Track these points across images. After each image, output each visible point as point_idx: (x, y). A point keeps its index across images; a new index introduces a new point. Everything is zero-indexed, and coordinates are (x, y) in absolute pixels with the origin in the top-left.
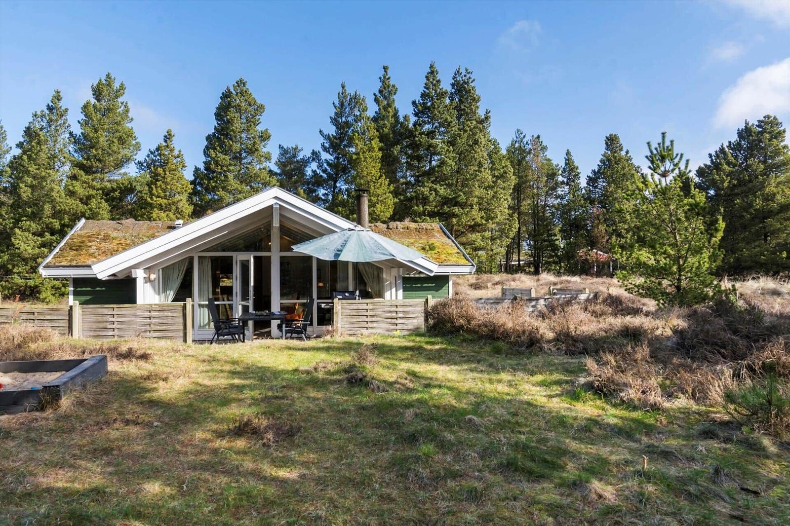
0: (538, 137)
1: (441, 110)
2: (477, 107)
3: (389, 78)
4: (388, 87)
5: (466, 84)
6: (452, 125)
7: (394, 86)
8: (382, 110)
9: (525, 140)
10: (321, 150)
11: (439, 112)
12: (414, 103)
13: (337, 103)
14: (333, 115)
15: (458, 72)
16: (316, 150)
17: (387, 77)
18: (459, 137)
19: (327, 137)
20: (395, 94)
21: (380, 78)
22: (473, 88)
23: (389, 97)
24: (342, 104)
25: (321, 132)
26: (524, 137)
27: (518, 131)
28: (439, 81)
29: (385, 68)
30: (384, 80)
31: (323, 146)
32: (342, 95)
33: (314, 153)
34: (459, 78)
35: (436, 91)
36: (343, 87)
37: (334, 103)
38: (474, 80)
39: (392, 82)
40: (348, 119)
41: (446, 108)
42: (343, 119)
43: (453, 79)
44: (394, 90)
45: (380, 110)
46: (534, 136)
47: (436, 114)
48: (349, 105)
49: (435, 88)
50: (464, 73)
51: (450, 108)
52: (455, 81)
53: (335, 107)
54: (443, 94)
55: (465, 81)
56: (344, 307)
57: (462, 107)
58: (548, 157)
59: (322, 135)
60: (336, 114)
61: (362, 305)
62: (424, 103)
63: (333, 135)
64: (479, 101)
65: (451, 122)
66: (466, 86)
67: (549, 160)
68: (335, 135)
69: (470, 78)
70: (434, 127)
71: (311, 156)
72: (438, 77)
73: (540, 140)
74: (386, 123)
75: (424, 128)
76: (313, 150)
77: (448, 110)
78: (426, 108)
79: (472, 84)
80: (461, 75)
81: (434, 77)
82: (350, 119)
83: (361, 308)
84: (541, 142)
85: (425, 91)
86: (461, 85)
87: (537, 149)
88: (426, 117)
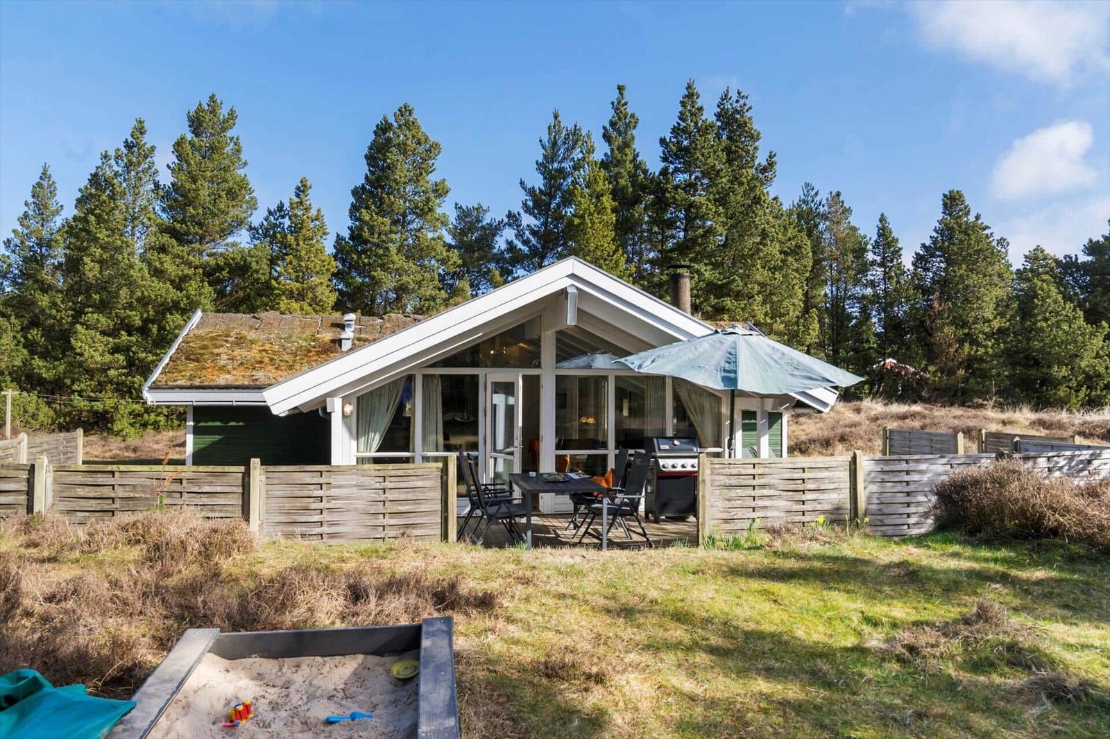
0: (838, 195)
1: (706, 151)
2: (756, 148)
3: (625, 104)
4: (625, 118)
5: (739, 113)
6: (722, 174)
7: (633, 116)
8: (616, 152)
9: (817, 199)
10: (522, 212)
11: (703, 155)
12: (663, 141)
13: (545, 139)
14: (540, 159)
15: (725, 97)
16: (515, 211)
17: (623, 102)
18: (733, 192)
19: (531, 192)
20: (635, 127)
21: (613, 103)
22: (750, 119)
23: (626, 133)
24: (554, 144)
25: (522, 183)
26: (816, 194)
27: (807, 185)
28: (701, 109)
29: (621, 89)
30: (618, 107)
31: (525, 204)
32: (554, 129)
33: (510, 215)
34: (728, 106)
35: (696, 123)
36: (556, 117)
37: (541, 141)
38: (750, 108)
39: (630, 110)
40: (563, 165)
41: (712, 150)
42: (556, 165)
43: (719, 106)
44: (633, 122)
45: (612, 151)
46: (831, 193)
47: (698, 158)
48: (565, 143)
49: (694, 120)
50: (735, 98)
51: (718, 150)
52: (722, 110)
53: (543, 148)
54: (707, 128)
55: (736, 110)
56: (716, 471)
57: (733, 148)
58: (853, 224)
59: (523, 188)
60: (545, 157)
61: (745, 468)
62: (678, 142)
63: (540, 189)
64: (758, 139)
65: (722, 170)
66: (738, 116)
67: (854, 229)
68: (543, 188)
69: (745, 105)
70: (693, 177)
71: (506, 220)
72: (699, 103)
73: (841, 200)
74: (622, 170)
75: (677, 179)
76: (509, 211)
77: (715, 152)
78: (681, 149)
79: (748, 114)
80: (731, 101)
81: (693, 102)
82: (567, 165)
83: (744, 472)
84: (843, 202)
85: (679, 124)
86: (731, 115)
87: (837, 212)
88: (680, 163)
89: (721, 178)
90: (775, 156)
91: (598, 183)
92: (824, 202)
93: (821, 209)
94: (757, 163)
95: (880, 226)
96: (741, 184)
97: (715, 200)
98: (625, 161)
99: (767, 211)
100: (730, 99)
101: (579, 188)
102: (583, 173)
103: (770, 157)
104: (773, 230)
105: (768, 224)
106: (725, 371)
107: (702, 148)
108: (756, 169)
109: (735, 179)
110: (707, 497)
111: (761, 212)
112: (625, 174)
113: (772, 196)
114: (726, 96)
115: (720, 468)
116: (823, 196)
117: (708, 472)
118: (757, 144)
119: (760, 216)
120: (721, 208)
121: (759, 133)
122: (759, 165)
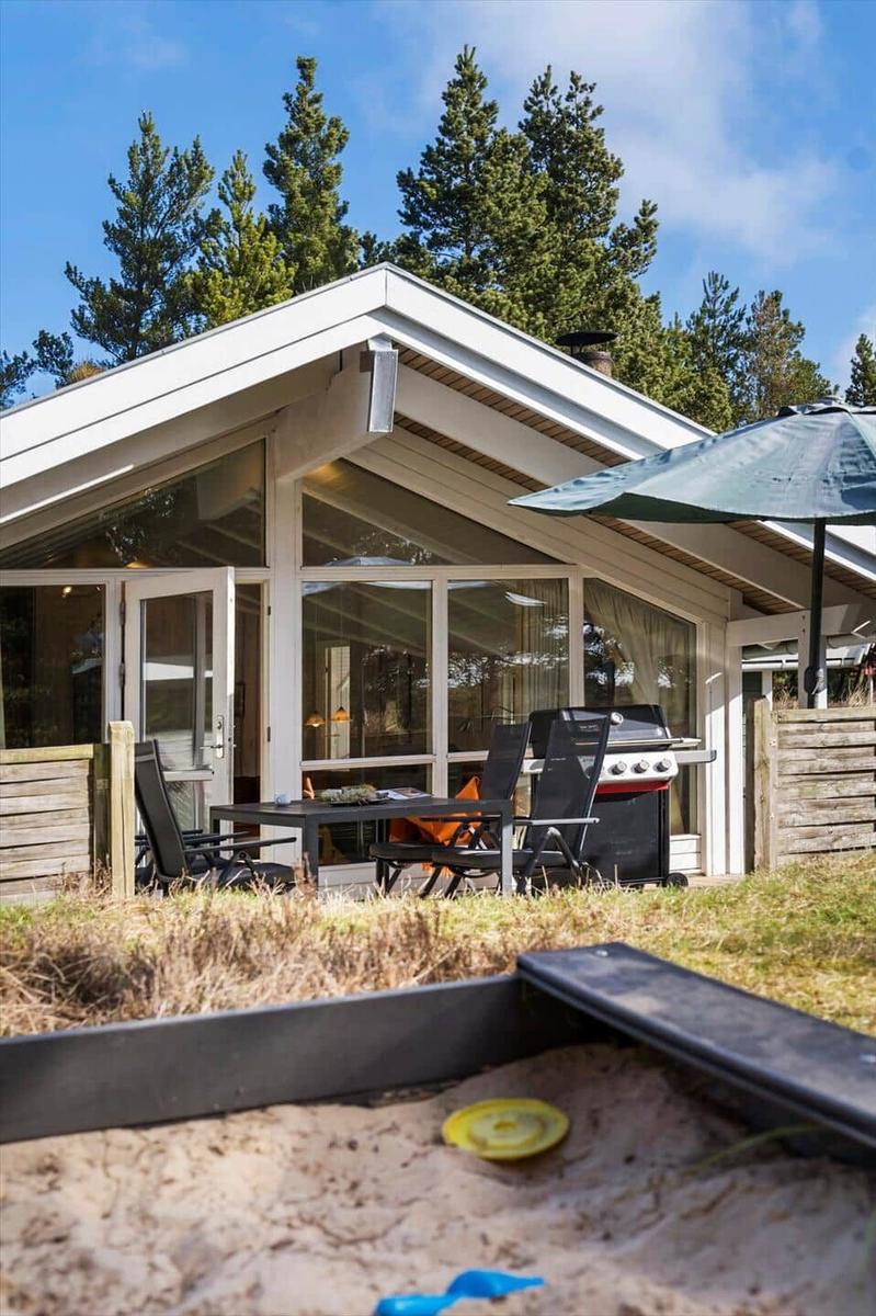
0: (777, 297)
1: (506, 197)
2: (613, 195)
3: (317, 100)
4: (319, 127)
5: (574, 120)
6: (542, 244)
7: (335, 123)
8: (300, 199)
9: (735, 307)
10: (72, 333)
11: (499, 204)
12: (405, 180)
13: (124, 178)
14: (113, 218)
15: (543, 87)
16: (55, 332)
17: (310, 96)
18: (566, 282)
19: (93, 291)
20: (341, 147)
21: (287, 98)
22: (600, 133)
23: (319, 159)
24: (145, 185)
25: (70, 271)
26: (734, 297)
27: (714, 278)
28: (491, 108)
29: (304, 66)
30: (299, 107)
31: (79, 318)
32: (143, 152)
33: (44, 341)
34: (548, 106)
35: (481, 139)
36: (146, 130)
37: (112, 182)
38: (599, 111)
39: (326, 110)
40: (169, 230)
41: (518, 195)
42: (151, 232)
43: (528, 108)
44: (335, 139)
45: (290, 198)
46: (762, 294)
47: (489, 208)
48: (170, 183)
49: (477, 131)
50: (563, 91)
51: (531, 193)
52: (536, 114)
53: (118, 196)
54: (507, 149)
55: (569, 115)
56: (791, 739)
57: (563, 193)
58: (805, 356)
59: (74, 282)
60: (124, 215)
61: (858, 730)
62: (440, 180)
63: (113, 283)
64: (617, 174)
65: (542, 235)
66: (573, 128)
67: (809, 367)
68: (120, 281)
69: (587, 103)
70: (475, 254)
71: (34, 355)
72: (486, 97)
73: (782, 308)
74: (313, 238)
75: (440, 260)
76: (42, 333)
77: (524, 200)
78: (448, 195)
79: (594, 125)
80: (556, 97)
81: (472, 95)
82: (178, 231)
83: (854, 738)
84: (786, 313)
85: (441, 143)
86: (557, 125)
87: (773, 333)
88: (446, 224)
89: (541, 252)
90: (654, 209)
91: (263, 263)
92: (749, 313)
93: (743, 327)
94: (613, 225)
95: (858, 360)
96: (583, 265)
97: (527, 300)
98: (320, 218)
99: (639, 323)
100: (553, 92)
101: (218, 275)
102: (225, 244)
103: (643, 213)
104: (655, 360)
105: (643, 349)
106: (848, 479)
107: (498, 189)
108: (614, 239)
109: (570, 257)
110: (772, 801)
111: (625, 326)
112: (320, 246)
113: (645, 294)
114: (544, 85)
115: (799, 732)
116: (746, 301)
117: (773, 740)
118: (613, 185)
119: (625, 333)
120: (540, 315)
121: (619, 163)
122: (621, 228)
